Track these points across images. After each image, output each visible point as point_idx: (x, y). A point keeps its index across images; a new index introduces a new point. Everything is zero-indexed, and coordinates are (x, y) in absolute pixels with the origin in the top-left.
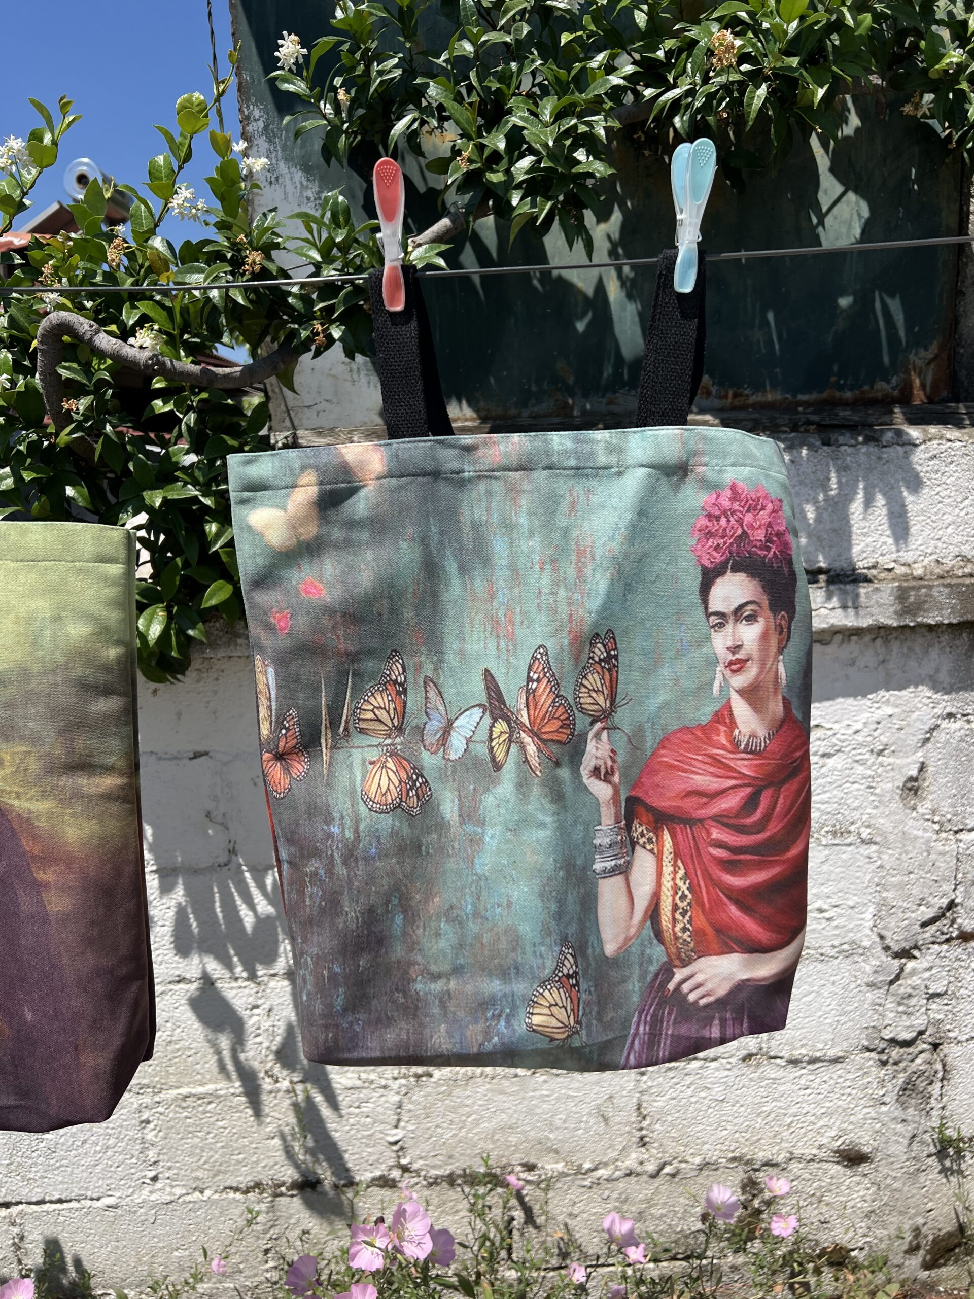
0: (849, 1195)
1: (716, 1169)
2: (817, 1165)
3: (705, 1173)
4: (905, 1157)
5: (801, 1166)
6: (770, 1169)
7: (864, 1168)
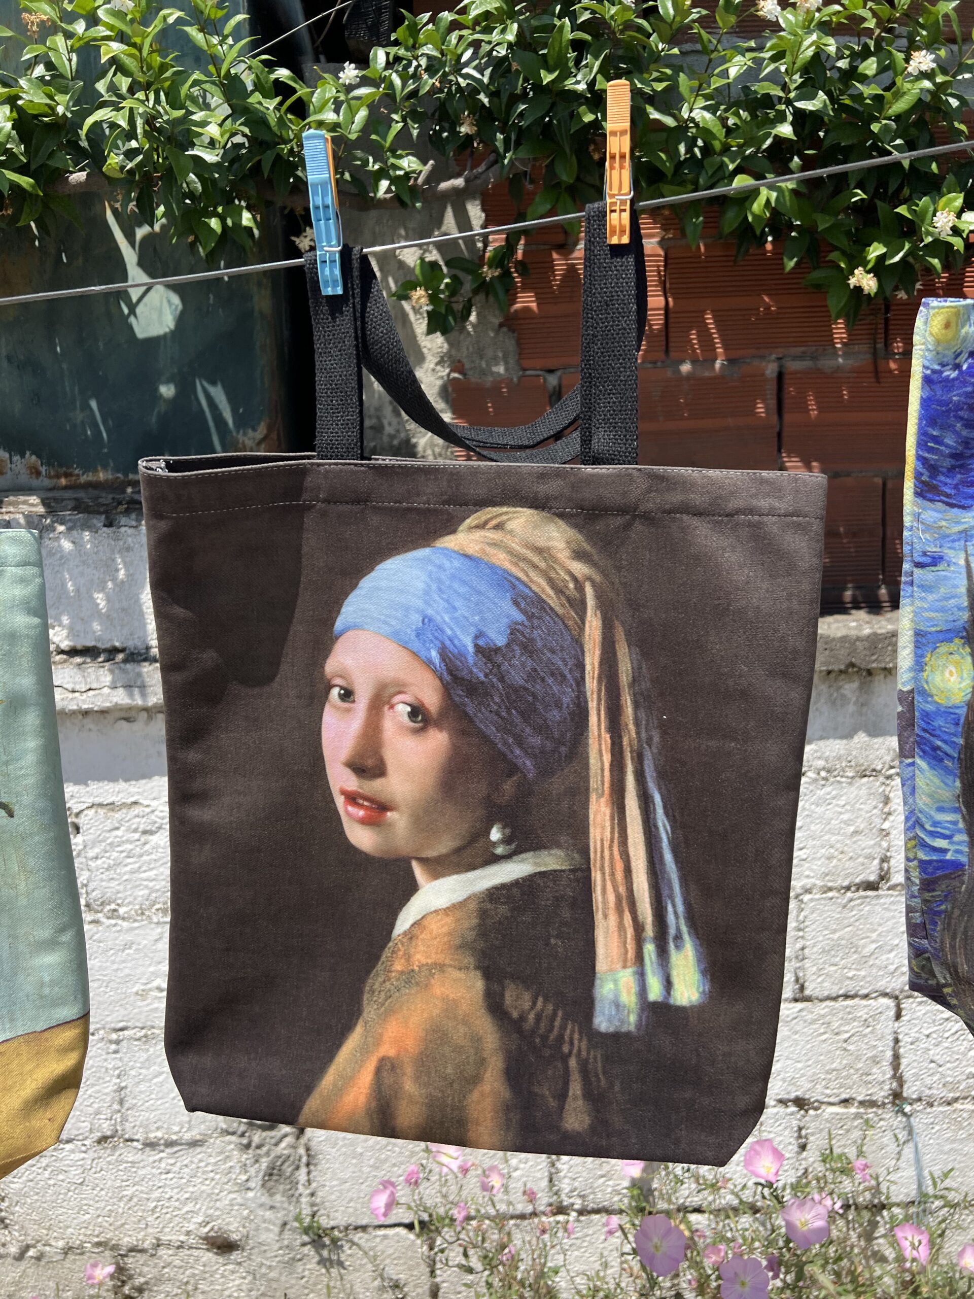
0: (223, 1284)
1: (82, 1254)
2: (188, 1252)
3: (71, 1257)
4: (278, 1245)
5: (170, 1252)
6: (139, 1255)
7: (235, 1256)
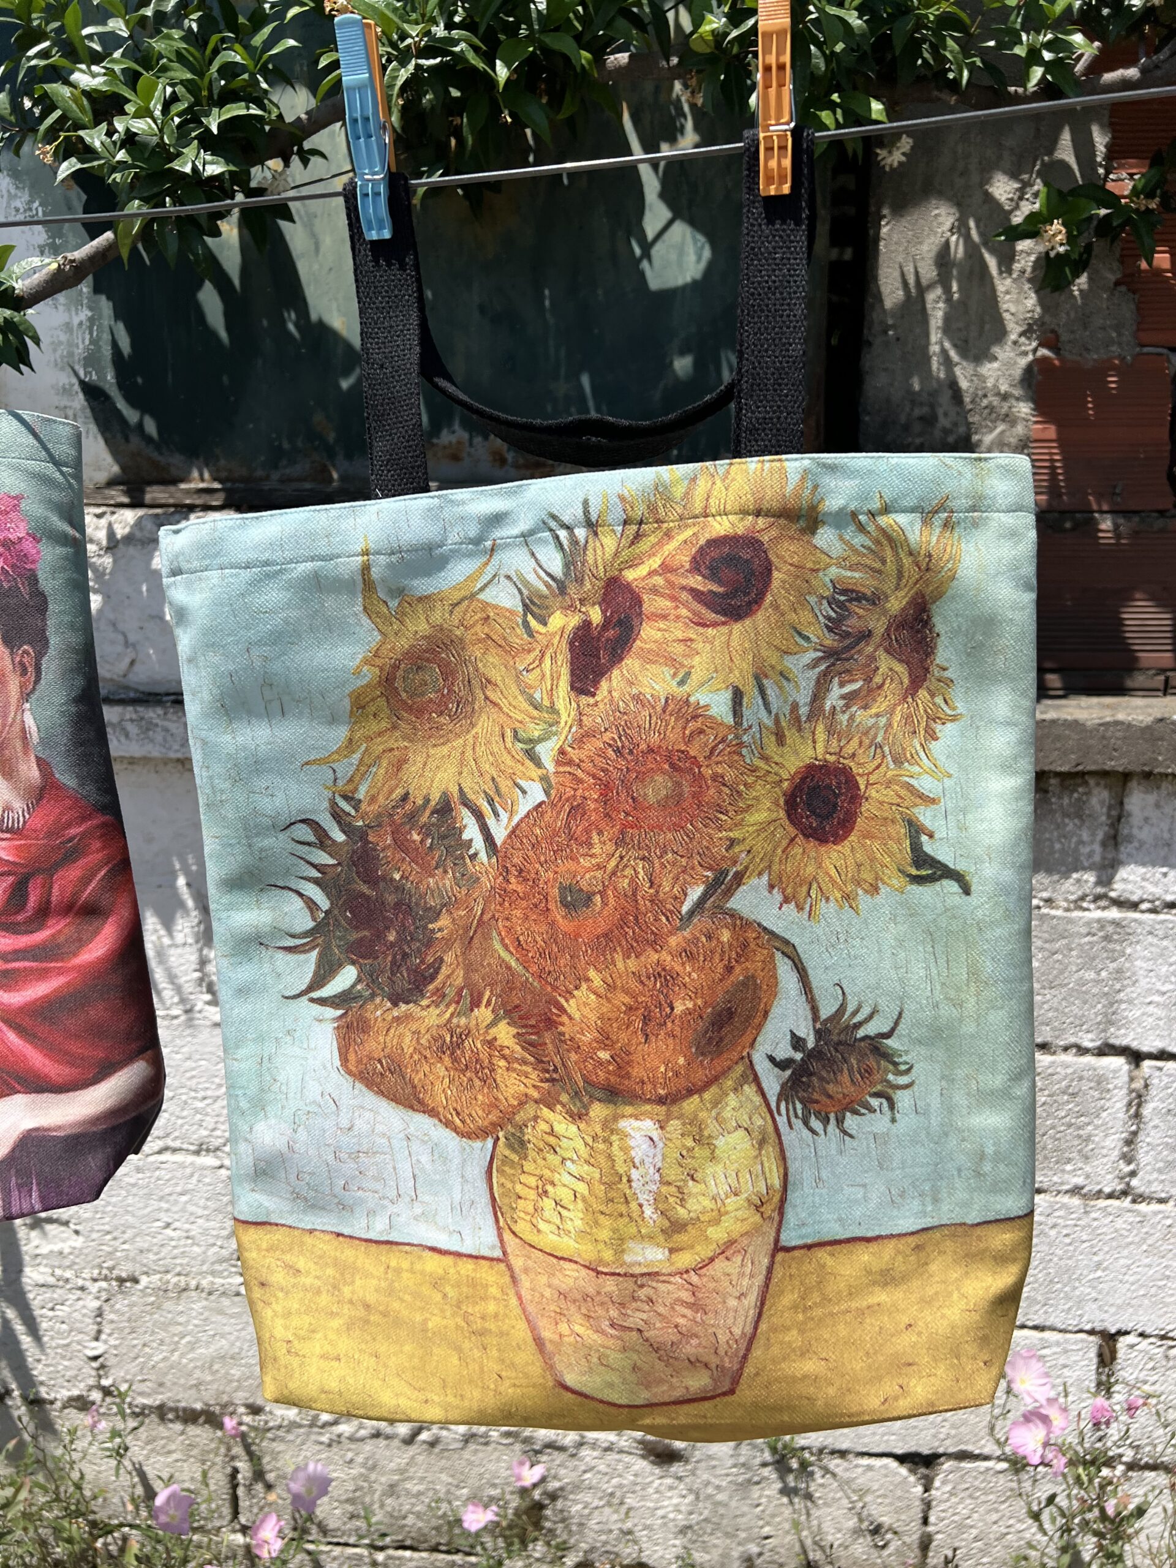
0: (657, 1501)
1: (487, 1444)
2: (618, 1457)
3: (472, 1447)
4: (730, 1462)
5: (595, 1454)
6: (556, 1453)
7: (677, 1468)
